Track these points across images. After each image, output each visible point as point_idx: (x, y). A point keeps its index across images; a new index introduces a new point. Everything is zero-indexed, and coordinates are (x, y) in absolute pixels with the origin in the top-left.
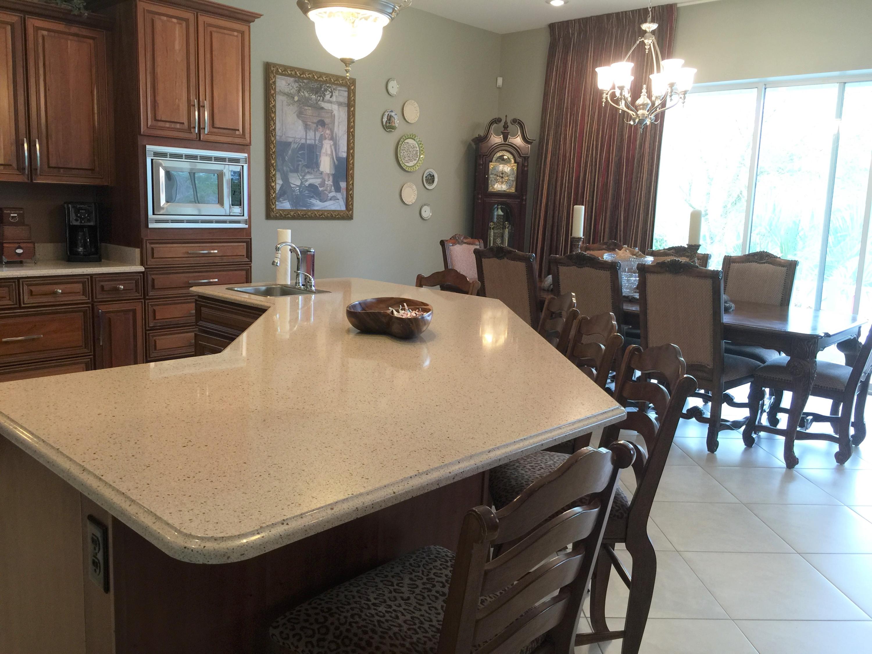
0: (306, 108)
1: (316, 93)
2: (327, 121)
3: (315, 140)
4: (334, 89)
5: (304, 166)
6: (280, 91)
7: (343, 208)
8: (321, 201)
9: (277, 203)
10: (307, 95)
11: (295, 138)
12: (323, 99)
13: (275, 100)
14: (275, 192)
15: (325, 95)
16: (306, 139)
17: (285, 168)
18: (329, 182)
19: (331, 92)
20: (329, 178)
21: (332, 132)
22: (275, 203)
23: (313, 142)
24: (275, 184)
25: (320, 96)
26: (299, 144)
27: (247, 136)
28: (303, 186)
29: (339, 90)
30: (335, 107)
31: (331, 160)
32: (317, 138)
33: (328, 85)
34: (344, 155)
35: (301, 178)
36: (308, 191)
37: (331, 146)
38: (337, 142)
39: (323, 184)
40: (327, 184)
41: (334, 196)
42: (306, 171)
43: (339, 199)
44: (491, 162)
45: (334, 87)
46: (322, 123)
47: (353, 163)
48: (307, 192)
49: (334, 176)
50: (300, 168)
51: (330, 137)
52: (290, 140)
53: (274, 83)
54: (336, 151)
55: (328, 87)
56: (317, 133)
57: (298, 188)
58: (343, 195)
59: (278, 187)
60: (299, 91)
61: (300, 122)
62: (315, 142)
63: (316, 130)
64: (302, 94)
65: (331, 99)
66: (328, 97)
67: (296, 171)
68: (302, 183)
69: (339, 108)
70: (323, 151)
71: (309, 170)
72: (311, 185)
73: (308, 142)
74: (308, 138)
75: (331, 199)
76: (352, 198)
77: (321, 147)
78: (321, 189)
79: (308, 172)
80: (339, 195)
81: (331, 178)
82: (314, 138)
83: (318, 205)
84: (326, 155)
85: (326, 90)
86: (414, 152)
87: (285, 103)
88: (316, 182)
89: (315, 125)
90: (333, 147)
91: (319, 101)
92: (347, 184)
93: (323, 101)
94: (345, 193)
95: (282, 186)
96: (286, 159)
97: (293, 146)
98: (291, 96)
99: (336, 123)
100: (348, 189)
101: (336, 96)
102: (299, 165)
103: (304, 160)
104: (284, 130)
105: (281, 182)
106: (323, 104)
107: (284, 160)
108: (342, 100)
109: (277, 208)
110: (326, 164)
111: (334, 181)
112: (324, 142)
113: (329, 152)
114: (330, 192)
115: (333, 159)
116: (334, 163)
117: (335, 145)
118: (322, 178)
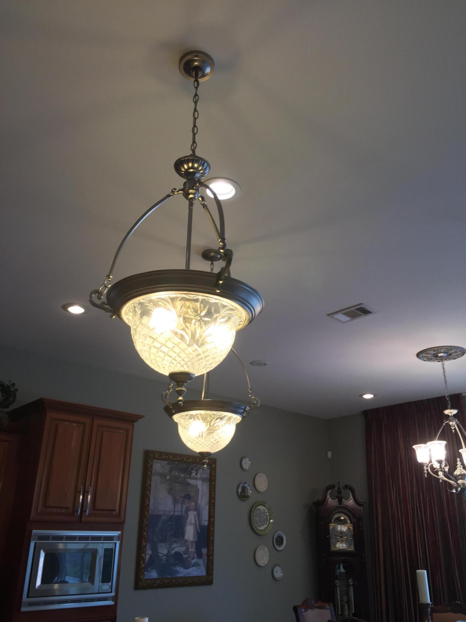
0: (176, 485)
1: (185, 472)
2: (192, 494)
3: (182, 512)
4: (199, 468)
5: (172, 535)
6: (156, 472)
7: (204, 573)
8: (185, 568)
9: (145, 573)
10: (177, 474)
11: (165, 511)
12: (190, 476)
13: (150, 480)
14: (144, 562)
15: (191, 473)
16: (174, 511)
17: (155, 539)
18: (192, 550)
19: (197, 470)
20: (192, 545)
21: (196, 503)
22: (144, 573)
24: (145, 555)
25: (188, 474)
26: (168, 516)
27: (122, 514)
28: (170, 554)
30: (199, 483)
31: (195, 529)
32: (184, 509)
33: (194, 465)
34: (206, 523)
35: (168, 547)
37: (195, 517)
38: (201, 512)
39: (187, 552)
40: (191, 551)
41: (196, 563)
42: (173, 540)
43: (200, 565)
44: (331, 523)
45: (199, 466)
46: (188, 497)
47: (213, 530)
48: (172, 560)
49: (196, 543)
50: (168, 537)
51: (194, 508)
52: (161, 513)
53: (151, 466)
54: (199, 520)
55: (194, 466)
56: (183, 505)
57: (165, 557)
58: (204, 561)
59: (147, 557)
60: (171, 471)
61: (170, 497)
62: (182, 513)
63: (183, 503)
64: (173, 473)
65: (196, 476)
66: (194, 475)
67: (164, 540)
68: (169, 552)
69: (202, 484)
70: (188, 521)
71: (176, 539)
72: (177, 553)
73: (176, 514)
74: (176, 510)
75: (193, 566)
76: (212, 563)
78: (185, 556)
79: (175, 542)
80: (201, 562)
81: (194, 546)
82: (181, 510)
83: (182, 572)
84: (191, 525)
85: (192, 469)
86: (265, 517)
87: (159, 482)
88: (181, 549)
89: (182, 499)
90: (196, 517)
91: (187, 478)
92: (208, 551)
93: (190, 478)
94: (206, 559)
95: (151, 556)
96: (157, 530)
97: (163, 518)
98: (163, 476)
99: (200, 496)
100: (208, 555)
101: (200, 474)
102: (167, 535)
103: (172, 531)
104: (157, 504)
105: (150, 552)
106: (189, 481)
107: (154, 532)
108: (205, 476)
109: (145, 578)
110: (190, 533)
111: (196, 548)
112: (189, 513)
113: (193, 522)
114: (193, 558)
115: (196, 527)
116: (197, 531)
117: (199, 514)
118: (186, 546)
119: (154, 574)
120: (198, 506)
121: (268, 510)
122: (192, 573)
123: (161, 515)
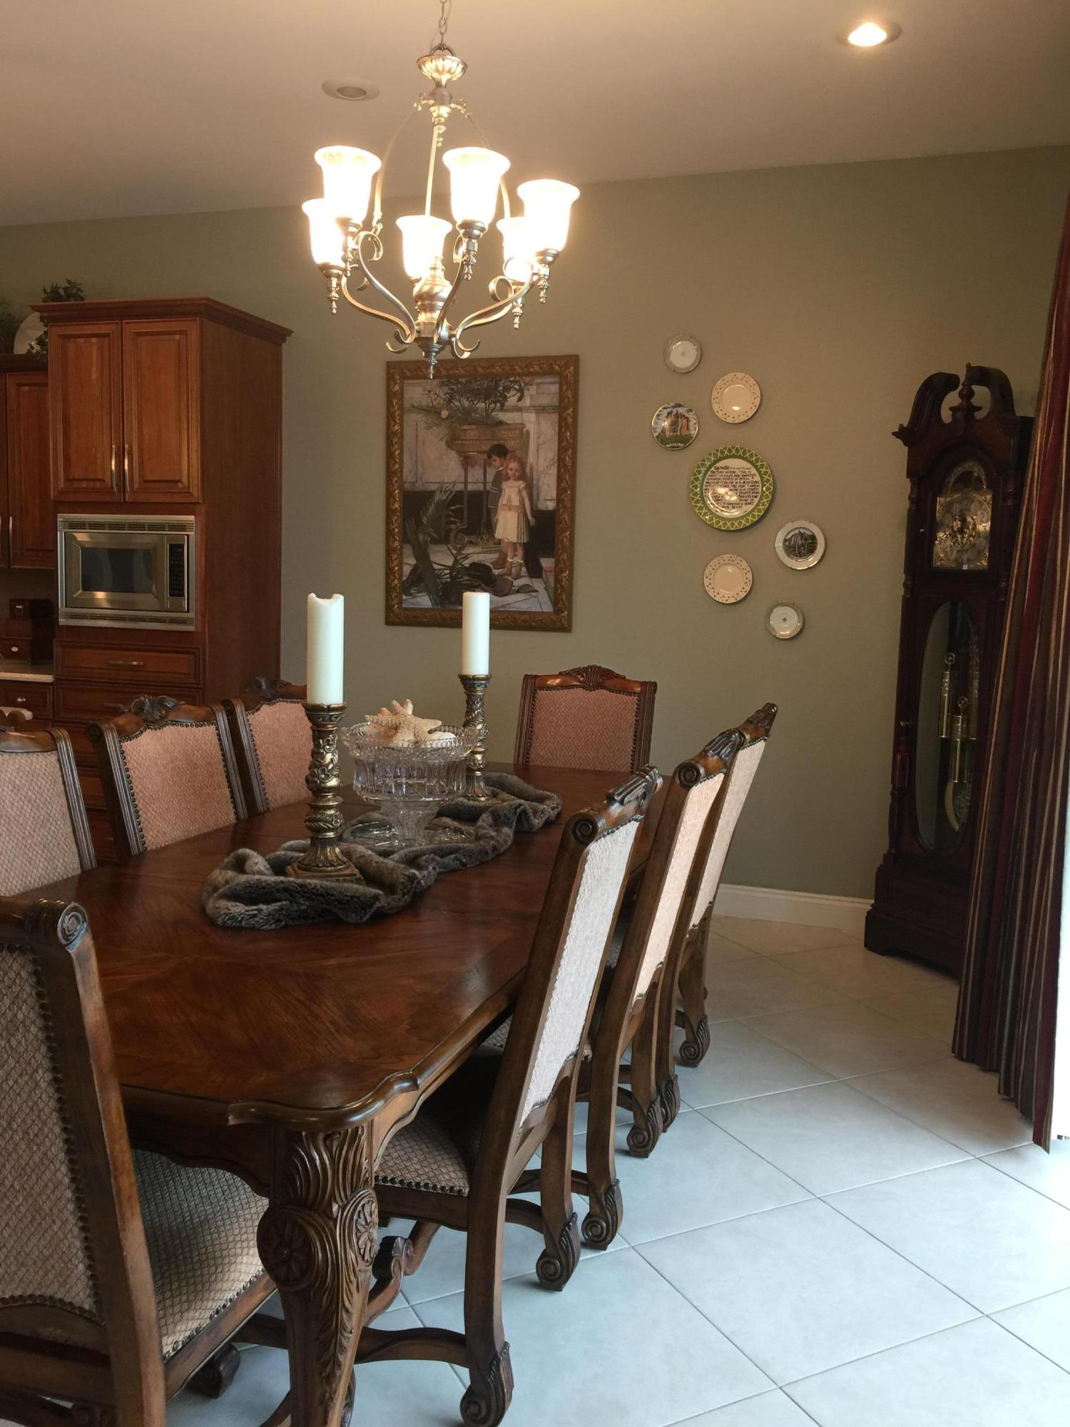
0: (465, 427)
1: (487, 398)
2: (510, 445)
4: (526, 384)
5: (461, 531)
6: (413, 406)
7: (548, 608)
8: (496, 593)
9: (405, 598)
10: (466, 404)
11: (443, 483)
12: (502, 405)
13: (402, 424)
15: (506, 398)
16: (466, 483)
17: (421, 537)
18: (516, 559)
19: (521, 390)
20: (515, 550)
21: (522, 464)
22: (402, 597)
23: (481, 487)
24: (400, 566)
25: (495, 403)
26: (452, 492)
27: (195, 488)
28: (459, 566)
29: (538, 384)
31: (521, 516)
32: (490, 478)
33: (512, 379)
34: (550, 504)
35: (454, 552)
36: (469, 575)
37: (520, 492)
38: (535, 482)
39: (502, 562)
40: (512, 563)
41: (526, 585)
42: (466, 540)
43: (537, 591)
44: (940, 491)
45: (527, 379)
46: (500, 451)
48: (466, 578)
49: (525, 546)
50: (452, 535)
51: (517, 474)
52: (433, 487)
53: (402, 394)
54: (531, 498)
55: (511, 382)
56: (488, 469)
57: (448, 571)
58: (546, 583)
59: (407, 570)
60: (450, 401)
61: (454, 454)
62: (485, 486)
64: (457, 404)
65: (520, 404)
66: (512, 400)
67: (444, 540)
68: (456, 561)
69: (537, 419)
70: (503, 501)
71: (473, 538)
72: (475, 566)
73: (470, 487)
74: (470, 479)
75: (518, 591)
76: (569, 591)
77: (498, 496)
79: (471, 543)
80: (537, 584)
81: (520, 552)
82: (483, 481)
84: (510, 509)
85: (507, 389)
86: (748, 486)
87: (422, 425)
88: (488, 558)
89: (485, 456)
90: (525, 494)
91: (493, 410)
92: (557, 562)
93: (502, 409)
94: (552, 579)
95: (415, 568)
96: (425, 520)
97: (437, 497)
98: (431, 411)
99: (532, 447)
100: (557, 572)
101: (532, 397)
102: (450, 530)
103: (462, 522)
104: (420, 470)
105: (413, 561)
106: (502, 416)
107: (418, 523)
108: (545, 401)
109: (404, 606)
110: (508, 526)
111: (525, 557)
112: (504, 485)
113: (516, 502)
114: (518, 577)
115: (525, 515)
116: (528, 521)
117: (530, 487)
118: (500, 551)
119: (424, 601)
121: (756, 467)
122: (517, 605)
123: (434, 492)
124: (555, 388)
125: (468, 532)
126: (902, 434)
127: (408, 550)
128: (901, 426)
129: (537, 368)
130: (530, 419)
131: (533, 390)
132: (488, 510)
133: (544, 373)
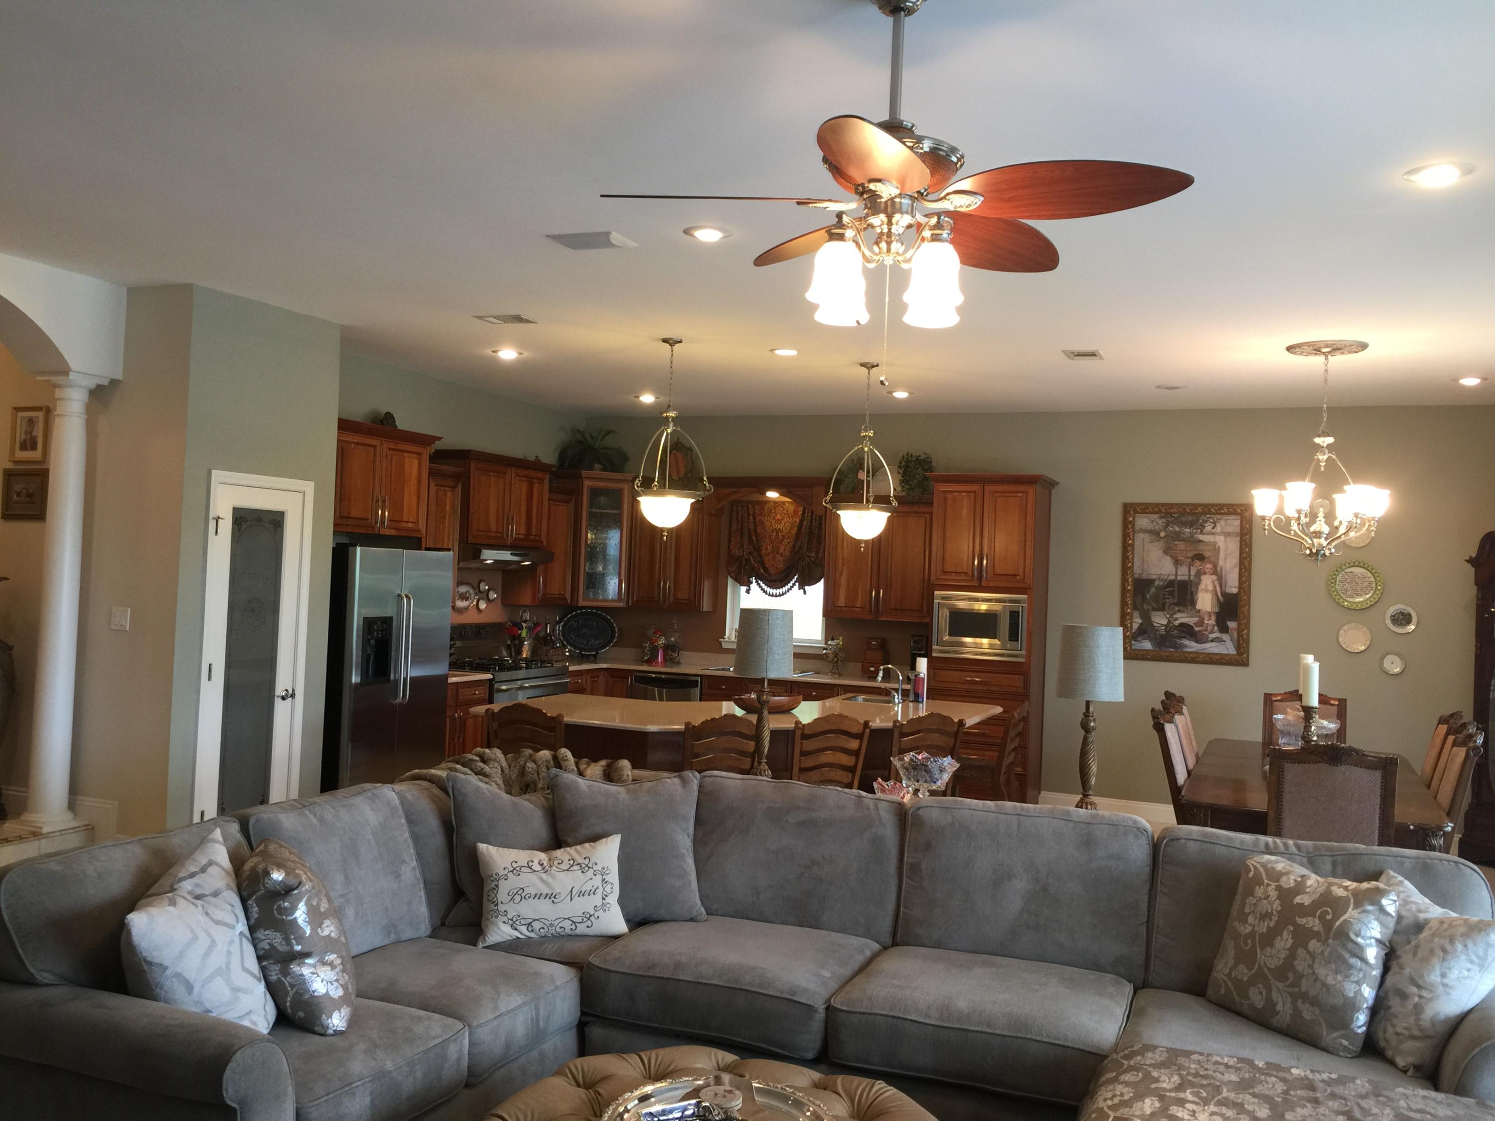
0: (1177, 543)
1: (1191, 526)
3: (1189, 575)
4: (1218, 519)
5: (1173, 604)
6: (1141, 529)
7: (1232, 651)
8: (1197, 642)
9: (1137, 642)
10: (1177, 529)
11: (1161, 575)
12: (1202, 531)
13: (1134, 539)
14: (1129, 631)
15: (1204, 527)
16: (1176, 575)
17: (1145, 607)
18: (1211, 622)
19: (1215, 523)
20: (1210, 616)
21: (1215, 566)
22: (1130, 642)
23: (1186, 578)
24: (1131, 623)
25: (1197, 529)
26: (1167, 580)
28: (1171, 625)
29: (1226, 519)
30: (1220, 538)
31: (1214, 596)
32: (1193, 573)
34: (1235, 590)
35: (1168, 616)
36: (1178, 630)
37: (1213, 582)
38: (1224, 576)
39: (1201, 623)
40: (1207, 624)
41: (1218, 637)
42: (1176, 609)
43: (1225, 641)
45: (1218, 517)
46: (1200, 557)
47: (1248, 600)
48: (1176, 632)
49: (1217, 614)
50: (1167, 606)
51: (1211, 571)
52: (1154, 577)
53: (1136, 522)
54: (1221, 585)
55: (1208, 517)
56: (1192, 568)
57: (1163, 628)
58: (1232, 637)
59: (1135, 626)
60: (1166, 527)
61: (1168, 558)
62: (1189, 578)
63: (1190, 565)
64: (1171, 529)
65: (1213, 530)
66: (1208, 528)
67: (1162, 609)
68: (1169, 622)
69: (1225, 540)
70: (1202, 587)
71: (1181, 608)
72: (1182, 625)
73: (1179, 578)
74: (1179, 573)
75: (1212, 641)
76: (1247, 640)
77: (1198, 584)
78: (1197, 629)
79: (1179, 611)
80: (1225, 637)
81: (1213, 617)
83: (1194, 647)
84: (1206, 592)
85: (1206, 522)
87: (1147, 540)
88: (1191, 621)
89: (1190, 560)
90: (1217, 583)
91: (1195, 533)
92: (1239, 625)
93: (1201, 533)
94: (1235, 635)
95: (1141, 625)
96: (1148, 596)
97: (1157, 583)
98: (1155, 533)
99: (1222, 555)
100: (1239, 631)
101: (1222, 527)
102: (1166, 603)
103: (1173, 598)
104: (1145, 567)
105: (1139, 621)
106: (1201, 537)
107: (1144, 598)
108: (1230, 529)
109: (1133, 648)
110: (1205, 601)
111: (1217, 621)
112: (1202, 577)
113: (1210, 588)
114: (1212, 632)
115: (1217, 595)
116: (1218, 599)
117: (1220, 579)
118: (1199, 616)
119: (1147, 645)
120: (1219, 569)
121: (1372, 573)
122: (1212, 649)
123: (1154, 580)
124: (1238, 523)
125: (1177, 604)
126: (1470, 561)
127: (1136, 614)
128: (1471, 557)
129: (1226, 510)
130: (1220, 540)
131: (1222, 523)
132: (1192, 593)
133: (1229, 513)
